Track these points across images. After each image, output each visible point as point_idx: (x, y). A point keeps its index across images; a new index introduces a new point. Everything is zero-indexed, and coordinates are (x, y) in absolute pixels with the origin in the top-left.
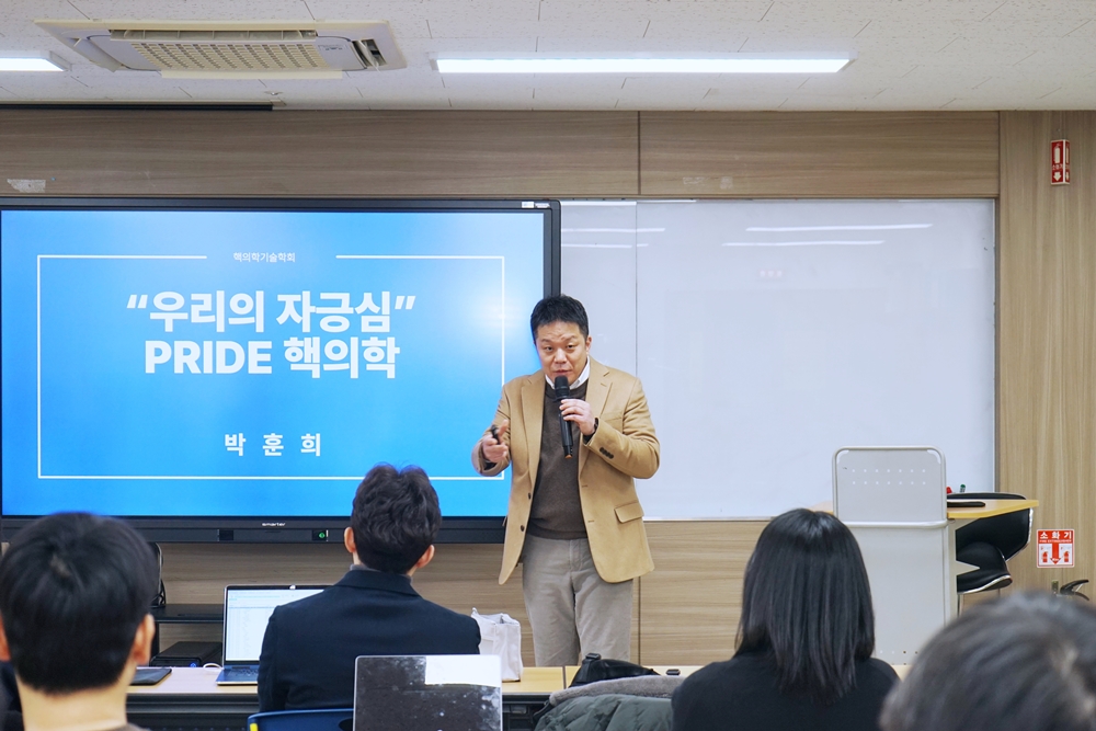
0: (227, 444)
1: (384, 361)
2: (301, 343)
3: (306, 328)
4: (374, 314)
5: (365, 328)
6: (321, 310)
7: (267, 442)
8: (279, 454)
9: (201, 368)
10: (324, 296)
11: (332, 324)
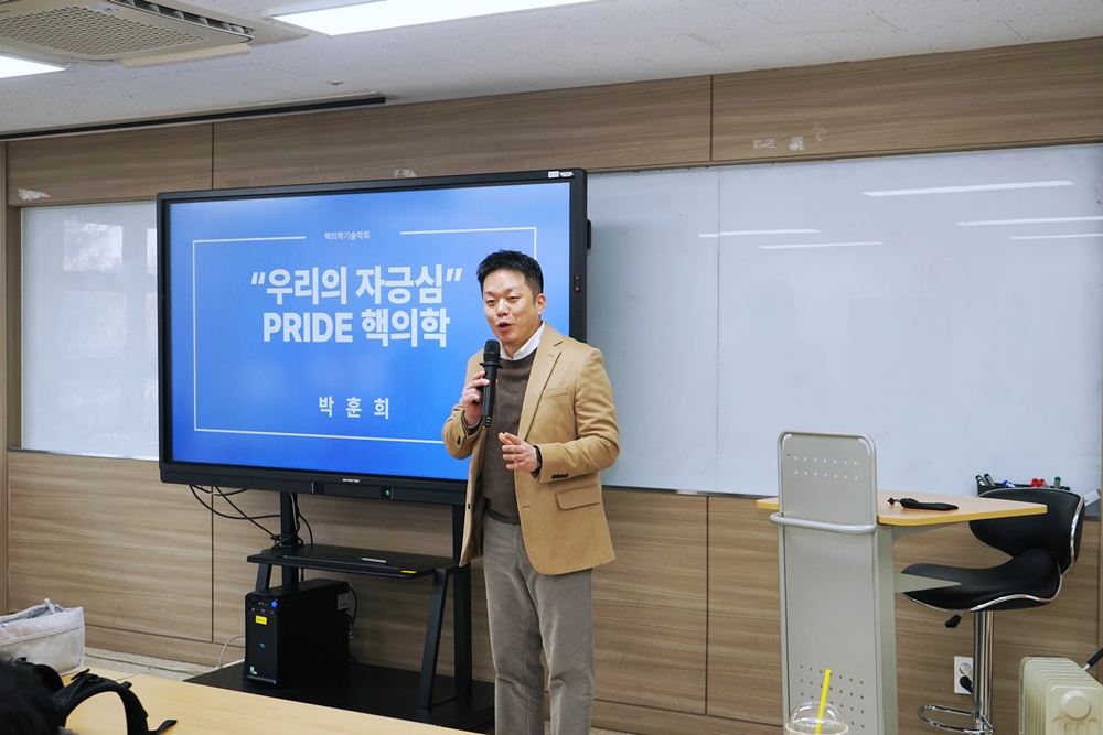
0: (321, 405)
1: (437, 331)
2: (373, 314)
3: (378, 301)
4: (430, 286)
5: (423, 300)
6: (389, 284)
7: (349, 405)
8: (358, 416)
9: (302, 337)
10: (392, 270)
11: (397, 296)
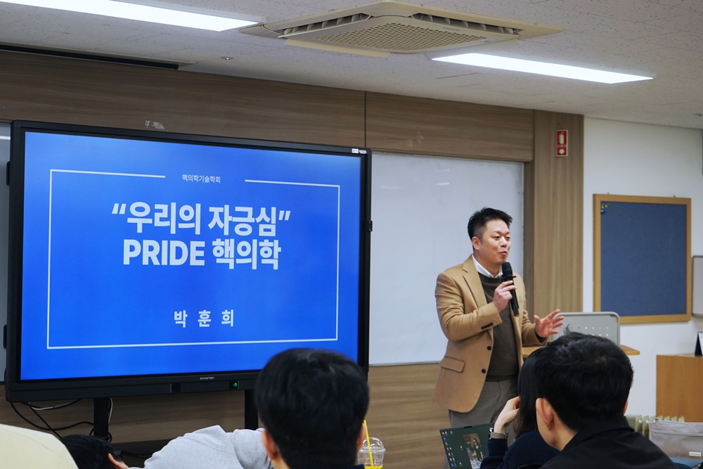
0: (176, 318)
1: (272, 257)
2: (222, 243)
3: (226, 233)
4: (265, 223)
5: (262, 233)
6: (236, 219)
7: (201, 317)
8: (208, 325)
9: (160, 260)
10: (238, 209)
11: (242, 230)
